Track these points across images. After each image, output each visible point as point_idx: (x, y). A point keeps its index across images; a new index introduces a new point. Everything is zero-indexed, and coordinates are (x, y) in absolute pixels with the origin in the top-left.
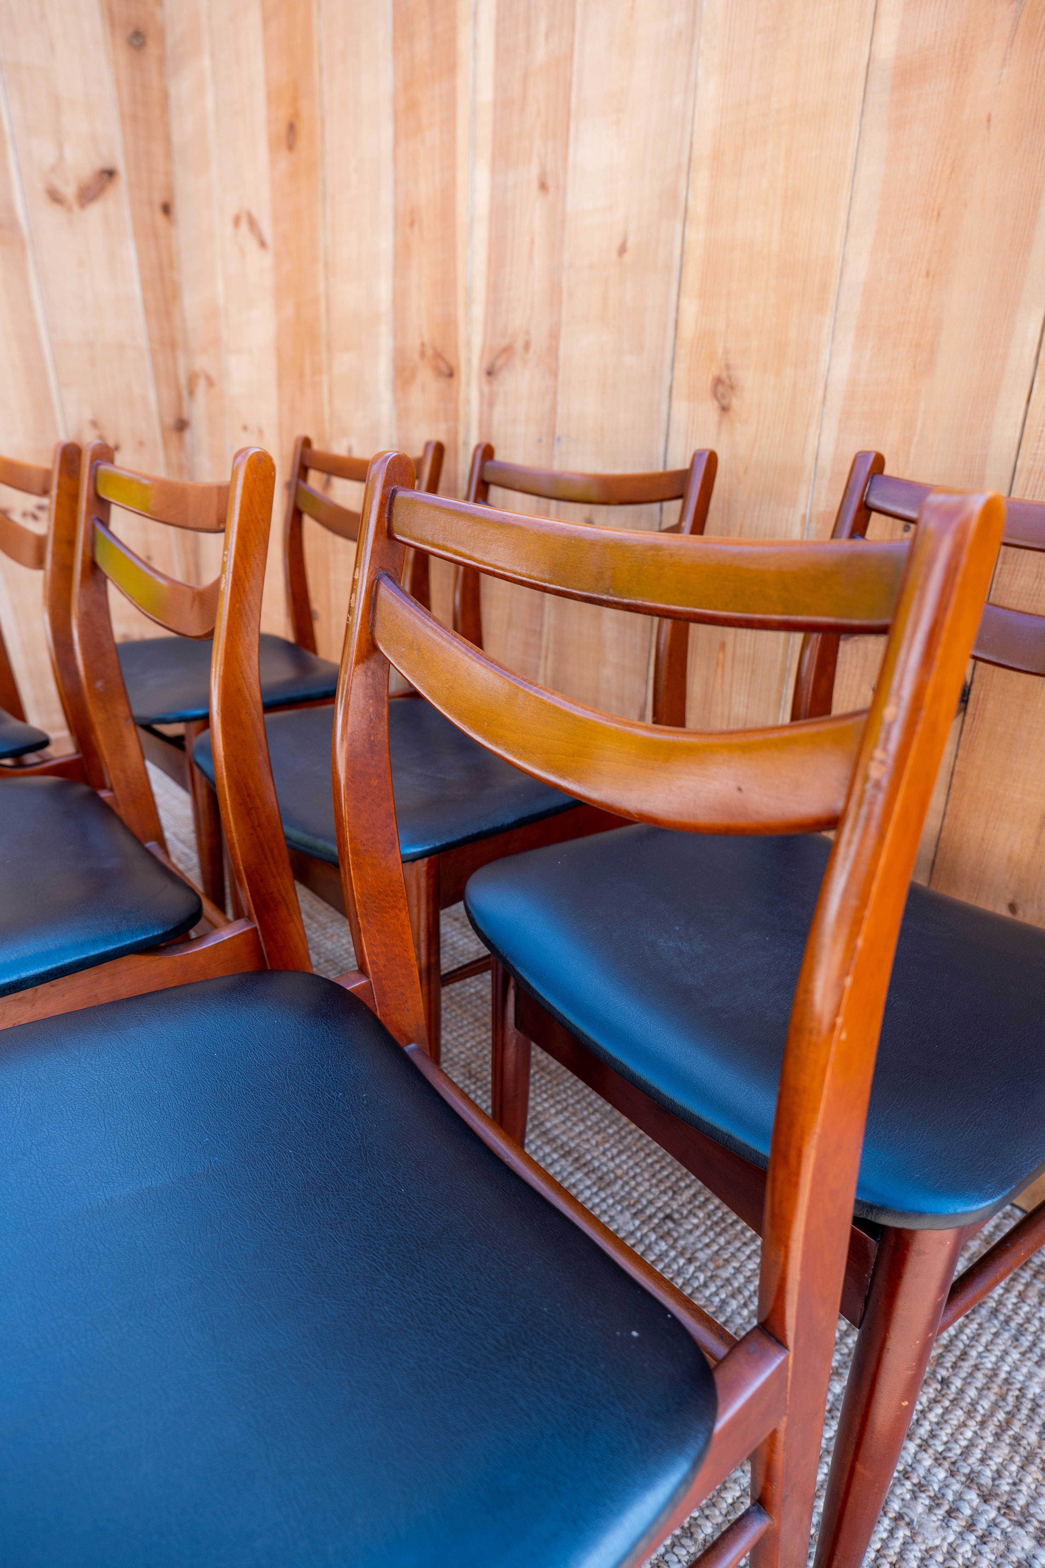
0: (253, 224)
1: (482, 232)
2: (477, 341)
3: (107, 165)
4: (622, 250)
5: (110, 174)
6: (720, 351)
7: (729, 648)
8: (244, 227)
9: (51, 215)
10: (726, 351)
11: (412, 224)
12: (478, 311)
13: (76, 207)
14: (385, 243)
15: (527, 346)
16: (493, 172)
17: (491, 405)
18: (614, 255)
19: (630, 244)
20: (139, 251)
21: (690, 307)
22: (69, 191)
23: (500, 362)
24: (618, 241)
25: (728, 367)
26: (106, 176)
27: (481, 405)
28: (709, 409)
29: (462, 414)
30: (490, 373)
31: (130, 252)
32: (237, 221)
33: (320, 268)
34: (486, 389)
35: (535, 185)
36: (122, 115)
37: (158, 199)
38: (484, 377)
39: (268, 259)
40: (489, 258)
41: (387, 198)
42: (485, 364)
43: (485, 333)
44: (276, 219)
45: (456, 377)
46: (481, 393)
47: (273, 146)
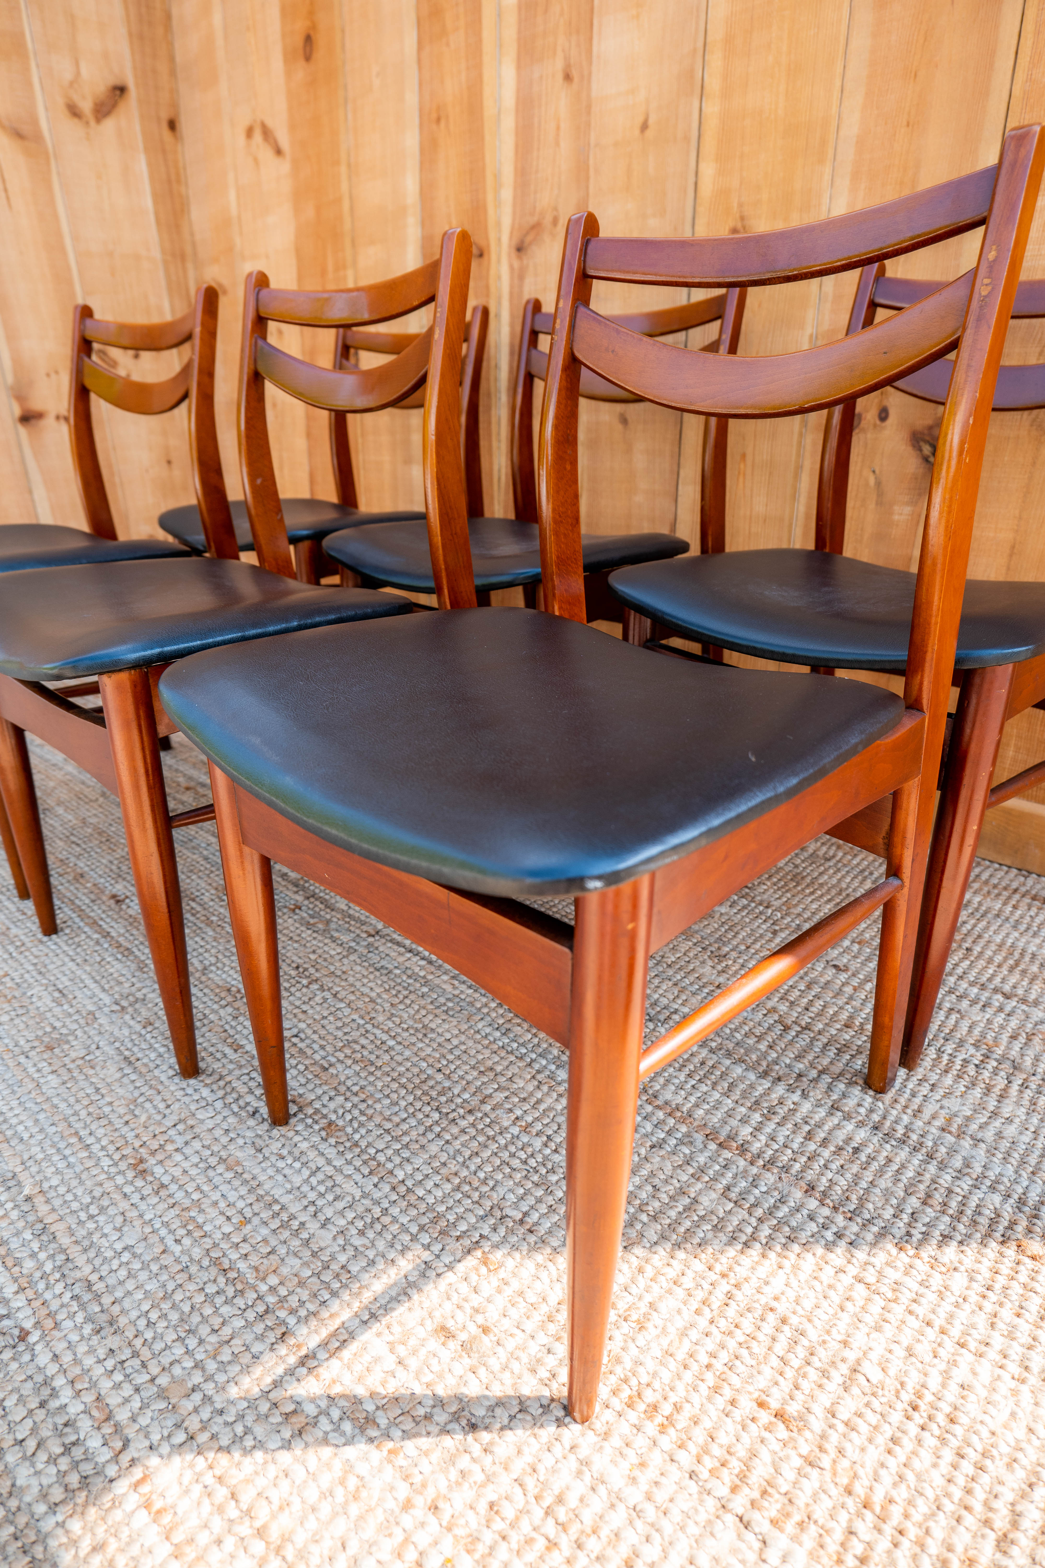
0: (267, 133)
1: (508, 123)
2: (507, 222)
3: (118, 83)
4: (644, 127)
5: (121, 90)
6: (735, 205)
7: (749, 458)
8: (258, 137)
9: (70, 129)
10: (741, 205)
11: (438, 120)
12: (507, 194)
13: (92, 122)
14: (411, 140)
15: (555, 221)
16: (519, 67)
17: (521, 278)
18: (637, 132)
19: (651, 122)
20: (149, 164)
21: (708, 170)
22: (86, 106)
23: (529, 239)
24: (640, 120)
25: (742, 218)
26: (118, 92)
27: (512, 278)
29: (493, 289)
30: (520, 249)
31: (141, 165)
32: (249, 132)
33: (343, 169)
34: (516, 264)
35: (560, 76)
36: (130, 35)
37: (165, 116)
38: (514, 253)
39: (284, 166)
40: (517, 146)
41: (412, 98)
42: (515, 242)
43: (514, 213)
44: (293, 127)
45: (486, 256)
46: (511, 267)
47: (289, 58)
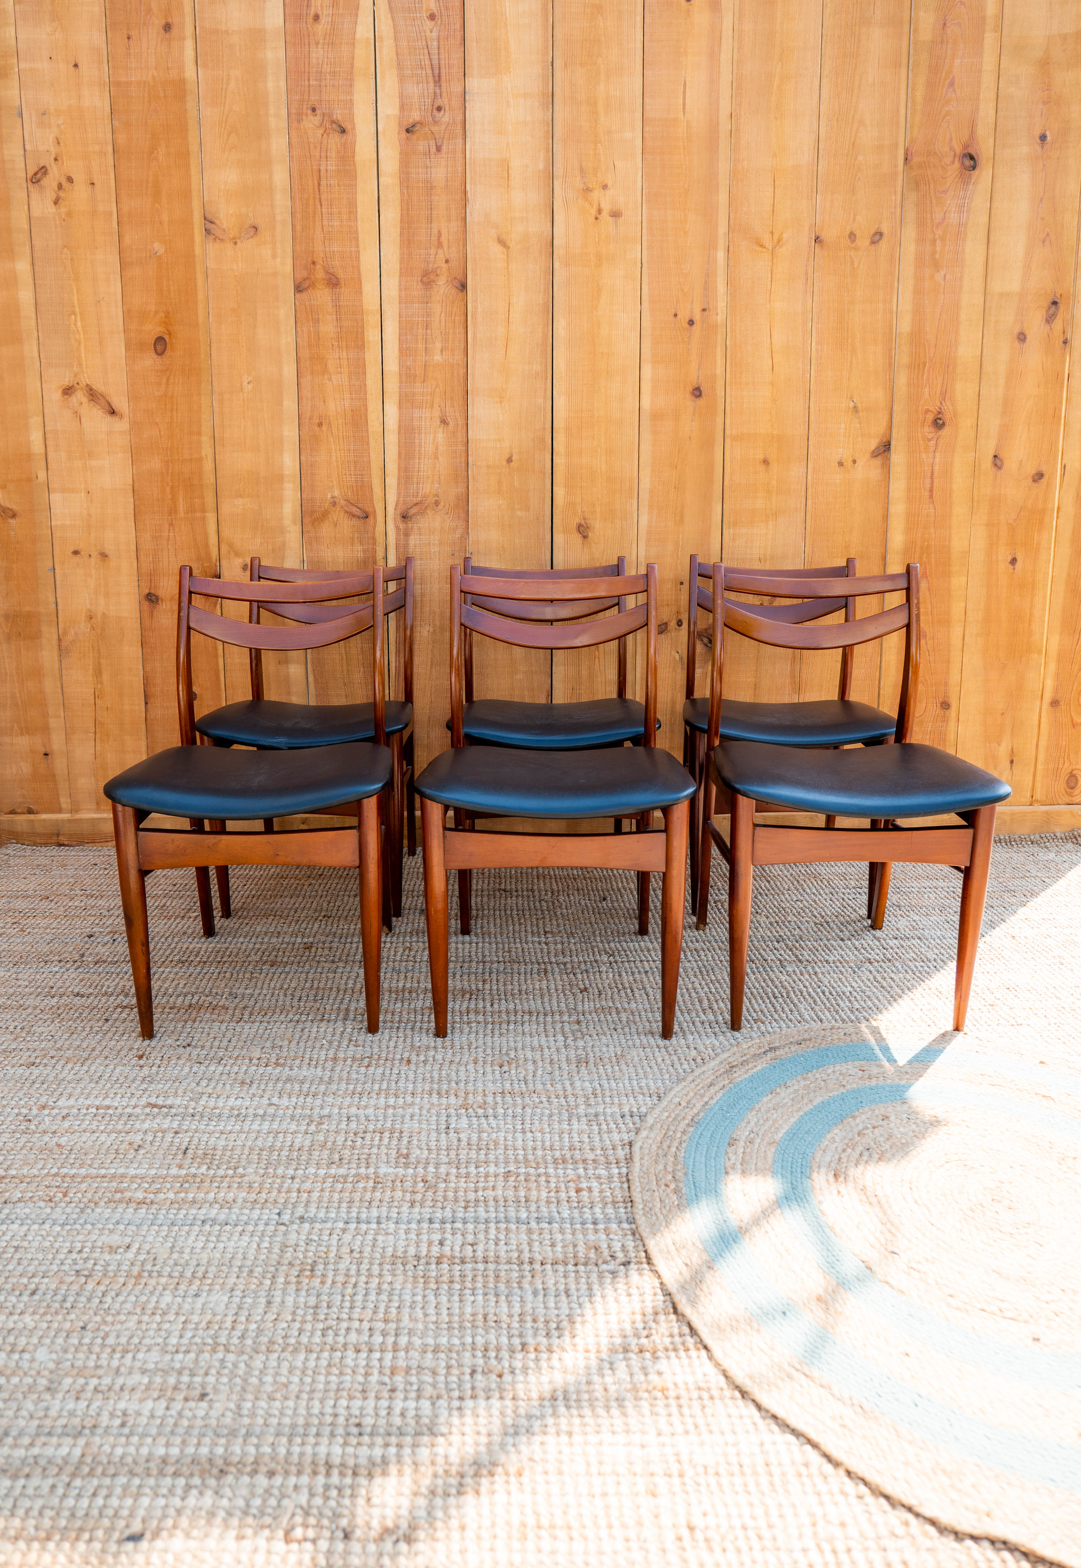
0: (93, 395)
1: (392, 439)
2: (392, 500)
4: (509, 460)
6: (580, 512)
8: (80, 396)
10: (584, 513)
11: (320, 425)
12: (392, 481)
14: (290, 432)
15: (437, 503)
16: (400, 407)
17: (407, 534)
18: (505, 463)
19: (514, 459)
23: (413, 511)
24: (507, 456)
25: (585, 519)
27: (398, 534)
28: (577, 538)
30: (405, 517)
32: (68, 391)
33: (206, 440)
34: (401, 526)
35: (437, 420)
38: (399, 518)
39: (123, 425)
40: (400, 453)
41: (290, 404)
42: (399, 512)
43: (399, 494)
44: (133, 397)
45: (371, 518)
46: (398, 529)
47: (133, 347)
